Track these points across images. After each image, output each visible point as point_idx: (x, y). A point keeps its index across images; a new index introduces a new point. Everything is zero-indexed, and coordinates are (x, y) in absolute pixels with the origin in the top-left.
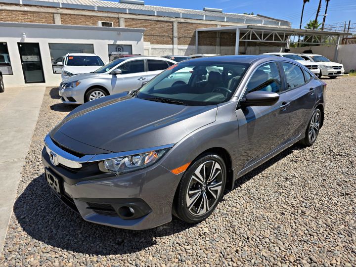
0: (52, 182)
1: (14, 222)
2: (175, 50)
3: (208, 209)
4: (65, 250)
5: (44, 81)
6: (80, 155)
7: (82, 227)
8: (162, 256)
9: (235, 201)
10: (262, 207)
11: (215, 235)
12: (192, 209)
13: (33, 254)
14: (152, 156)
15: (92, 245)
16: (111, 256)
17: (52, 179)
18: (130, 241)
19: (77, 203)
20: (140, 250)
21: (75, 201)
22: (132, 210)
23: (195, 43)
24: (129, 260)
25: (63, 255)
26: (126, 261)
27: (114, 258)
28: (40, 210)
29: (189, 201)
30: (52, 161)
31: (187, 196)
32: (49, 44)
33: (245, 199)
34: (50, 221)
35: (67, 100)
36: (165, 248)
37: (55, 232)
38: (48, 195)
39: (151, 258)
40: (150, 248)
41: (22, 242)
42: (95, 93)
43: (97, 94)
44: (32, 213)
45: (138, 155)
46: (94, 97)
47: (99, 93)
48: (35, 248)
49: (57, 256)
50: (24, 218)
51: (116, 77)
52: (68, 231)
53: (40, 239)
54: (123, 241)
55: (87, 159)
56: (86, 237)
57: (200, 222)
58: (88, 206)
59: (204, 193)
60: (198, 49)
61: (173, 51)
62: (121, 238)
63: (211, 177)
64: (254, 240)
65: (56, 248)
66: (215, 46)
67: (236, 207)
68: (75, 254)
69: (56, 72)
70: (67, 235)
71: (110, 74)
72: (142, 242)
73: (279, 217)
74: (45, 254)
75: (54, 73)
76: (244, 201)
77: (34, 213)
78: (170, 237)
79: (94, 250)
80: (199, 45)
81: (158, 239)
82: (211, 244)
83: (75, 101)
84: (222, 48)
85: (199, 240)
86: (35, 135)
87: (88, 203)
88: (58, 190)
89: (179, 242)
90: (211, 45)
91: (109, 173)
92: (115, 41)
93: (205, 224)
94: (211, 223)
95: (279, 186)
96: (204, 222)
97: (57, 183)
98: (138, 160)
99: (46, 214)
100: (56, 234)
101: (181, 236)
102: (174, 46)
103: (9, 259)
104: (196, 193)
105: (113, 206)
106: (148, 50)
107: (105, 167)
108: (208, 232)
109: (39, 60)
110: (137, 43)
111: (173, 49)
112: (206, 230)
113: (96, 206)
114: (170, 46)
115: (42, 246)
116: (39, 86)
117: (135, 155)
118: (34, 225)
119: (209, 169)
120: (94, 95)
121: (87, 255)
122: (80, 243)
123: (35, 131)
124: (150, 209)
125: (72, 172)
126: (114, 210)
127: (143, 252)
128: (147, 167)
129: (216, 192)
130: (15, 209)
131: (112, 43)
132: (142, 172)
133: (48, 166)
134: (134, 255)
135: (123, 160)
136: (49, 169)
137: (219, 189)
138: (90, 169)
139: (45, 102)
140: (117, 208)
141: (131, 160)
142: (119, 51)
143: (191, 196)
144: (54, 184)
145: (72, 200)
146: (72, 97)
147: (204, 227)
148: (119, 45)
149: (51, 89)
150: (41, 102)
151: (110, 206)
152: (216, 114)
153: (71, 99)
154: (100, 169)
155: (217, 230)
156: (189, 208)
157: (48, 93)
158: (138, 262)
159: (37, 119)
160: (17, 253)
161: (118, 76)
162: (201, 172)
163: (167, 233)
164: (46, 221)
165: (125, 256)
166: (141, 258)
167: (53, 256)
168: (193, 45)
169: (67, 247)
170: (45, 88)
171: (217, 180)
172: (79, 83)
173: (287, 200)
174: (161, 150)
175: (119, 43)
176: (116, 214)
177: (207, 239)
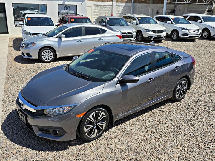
0: (21, 117)
1: (2, 135)
2: (114, 7)
3: (97, 135)
4: (28, 148)
5: (7, 33)
6: (36, 106)
7: (35, 139)
8: (70, 154)
9: (115, 132)
10: (127, 136)
11: (98, 147)
12: (87, 134)
13: (13, 149)
14: (68, 108)
15: (40, 147)
16: (48, 152)
17: (22, 115)
18: (57, 147)
19: (33, 127)
20: (61, 150)
21: (32, 126)
22: (58, 132)
23: (131, 1)
24: (55, 154)
25: (26, 150)
26: (54, 155)
27: (49, 153)
28: (14, 130)
29: (86, 130)
30: (22, 107)
31: (85, 128)
32: (12, 3)
33: (120, 131)
34: (20, 136)
35: (26, 55)
36: (73, 150)
37: (22, 140)
38: (17, 122)
39: (65, 154)
40: (66, 150)
41: (7, 144)
42: (46, 51)
43: (47, 52)
44: (10, 131)
45: (62, 108)
46: (45, 54)
47: (49, 51)
48: (14, 147)
49: (24, 150)
50: (7, 133)
51: (61, 40)
52: (29, 141)
53: (16, 143)
54: (54, 147)
55: (39, 108)
56: (37, 144)
57: (93, 140)
58: (38, 129)
59: (95, 127)
60: (134, 6)
61: (112, 8)
62: (53, 145)
63: (99, 119)
64: (115, 150)
65: (23, 147)
66: (149, 3)
67: (114, 135)
68: (32, 150)
69: (17, 25)
70: (28, 142)
71: (57, 37)
72: (62, 148)
73: (133, 141)
74: (19, 150)
75: (15, 26)
76: (119, 132)
77: (12, 131)
78: (76, 146)
79: (40, 149)
80: (134, 3)
81: (70, 147)
82: (94, 151)
83: (32, 57)
84: (155, 5)
85: (89, 148)
86: (6, 83)
87: (39, 128)
88: (25, 121)
89: (80, 149)
90: (145, 3)
91: (48, 115)
92: (64, 2)
93: (95, 142)
94: (98, 141)
95: (143, 125)
96: (95, 141)
97: (25, 117)
98: (61, 110)
99: (18, 132)
100: (23, 142)
101: (81, 146)
102: (113, 3)
103: (3, 150)
104: (90, 126)
105: (49, 130)
106: (91, 7)
107: (47, 112)
108: (95, 145)
109: (4, 16)
110: (82, 4)
111: (112, 6)
112: (94, 145)
113: (42, 129)
114: (110, 3)
115: (17, 146)
116: (4, 37)
117: (60, 108)
118: (12, 137)
119: (97, 115)
120: (45, 52)
121: (37, 151)
122: (34, 146)
123: (6, 79)
124: (66, 132)
125: (32, 113)
126: (49, 132)
127: (62, 151)
128: (65, 113)
129: (102, 126)
130: (2, 128)
131: (61, 4)
132: (63, 115)
133: (20, 108)
134: (58, 153)
135: (55, 109)
136: (20, 110)
137: (104, 125)
138: (40, 113)
139: (10, 53)
140: (51, 131)
141: (58, 110)
142: (67, 9)
143: (87, 128)
144: (23, 118)
145: (31, 126)
146: (29, 54)
147: (94, 143)
148: (67, 5)
149: (13, 39)
150: (7, 54)
151: (48, 130)
152: (103, 88)
153: (29, 55)
154: (45, 113)
155: (99, 145)
156: (86, 133)
157: (11, 44)
158: (59, 155)
159: (5, 69)
160: (6, 148)
161: (63, 39)
162: (93, 116)
163: (75, 145)
164: (18, 135)
165: (54, 153)
166: (61, 154)
167: (22, 150)
168: (130, 2)
169: (28, 147)
170: (8, 39)
171: (103, 120)
172: (35, 44)
173: (142, 133)
174: (72, 106)
175: (67, 3)
176: (51, 134)
177: (93, 148)
